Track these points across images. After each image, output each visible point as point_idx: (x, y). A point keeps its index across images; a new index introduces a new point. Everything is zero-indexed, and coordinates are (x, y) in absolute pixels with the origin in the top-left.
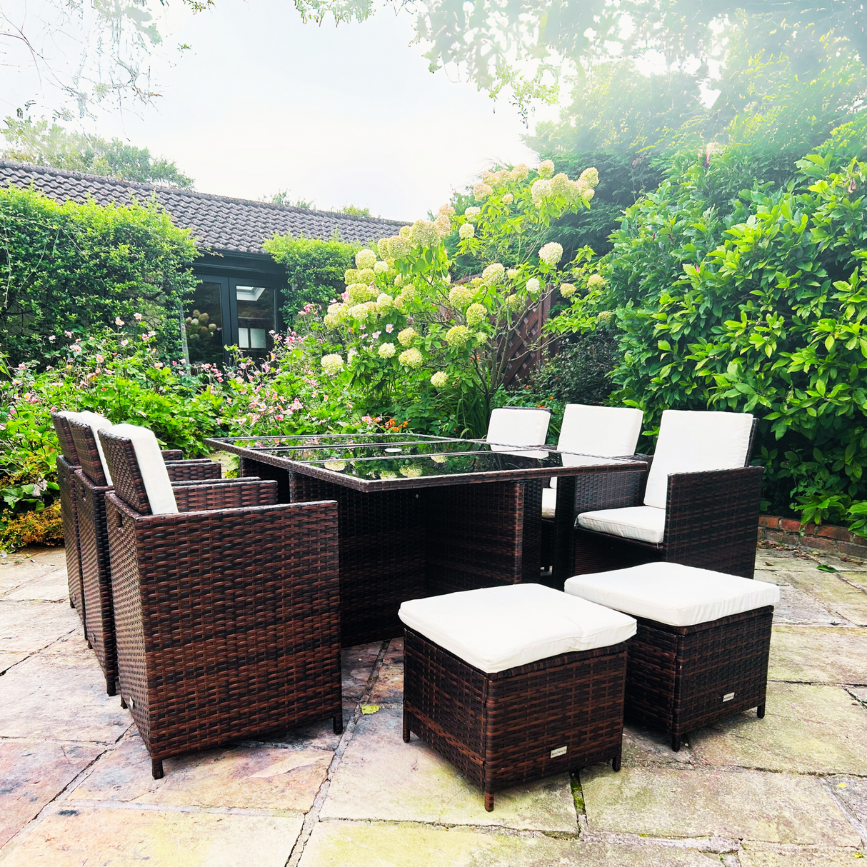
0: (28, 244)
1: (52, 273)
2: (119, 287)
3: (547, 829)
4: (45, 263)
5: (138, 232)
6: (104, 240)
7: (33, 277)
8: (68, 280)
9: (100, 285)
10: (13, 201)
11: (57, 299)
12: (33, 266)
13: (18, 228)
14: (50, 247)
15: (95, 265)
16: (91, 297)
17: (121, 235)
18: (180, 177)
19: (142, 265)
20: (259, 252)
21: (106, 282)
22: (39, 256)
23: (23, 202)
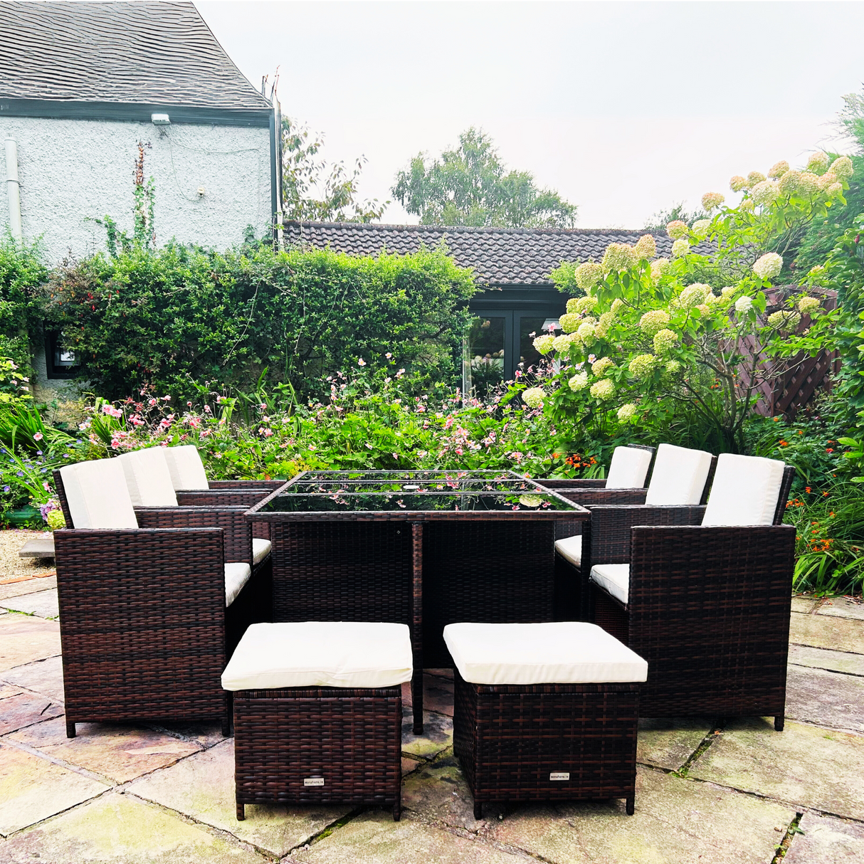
0: (323, 297)
1: (341, 321)
2: (397, 330)
3: (261, 846)
4: (335, 313)
5: (418, 276)
6: (386, 288)
7: (325, 326)
8: (354, 326)
9: (382, 328)
10: (314, 261)
11: (344, 343)
12: (326, 315)
13: (316, 284)
14: (339, 298)
15: (377, 311)
16: (373, 340)
17: (404, 280)
18: (564, 205)
19: (420, 307)
20: (545, 283)
21: (386, 325)
22: (331, 307)
23: (321, 260)
